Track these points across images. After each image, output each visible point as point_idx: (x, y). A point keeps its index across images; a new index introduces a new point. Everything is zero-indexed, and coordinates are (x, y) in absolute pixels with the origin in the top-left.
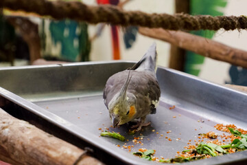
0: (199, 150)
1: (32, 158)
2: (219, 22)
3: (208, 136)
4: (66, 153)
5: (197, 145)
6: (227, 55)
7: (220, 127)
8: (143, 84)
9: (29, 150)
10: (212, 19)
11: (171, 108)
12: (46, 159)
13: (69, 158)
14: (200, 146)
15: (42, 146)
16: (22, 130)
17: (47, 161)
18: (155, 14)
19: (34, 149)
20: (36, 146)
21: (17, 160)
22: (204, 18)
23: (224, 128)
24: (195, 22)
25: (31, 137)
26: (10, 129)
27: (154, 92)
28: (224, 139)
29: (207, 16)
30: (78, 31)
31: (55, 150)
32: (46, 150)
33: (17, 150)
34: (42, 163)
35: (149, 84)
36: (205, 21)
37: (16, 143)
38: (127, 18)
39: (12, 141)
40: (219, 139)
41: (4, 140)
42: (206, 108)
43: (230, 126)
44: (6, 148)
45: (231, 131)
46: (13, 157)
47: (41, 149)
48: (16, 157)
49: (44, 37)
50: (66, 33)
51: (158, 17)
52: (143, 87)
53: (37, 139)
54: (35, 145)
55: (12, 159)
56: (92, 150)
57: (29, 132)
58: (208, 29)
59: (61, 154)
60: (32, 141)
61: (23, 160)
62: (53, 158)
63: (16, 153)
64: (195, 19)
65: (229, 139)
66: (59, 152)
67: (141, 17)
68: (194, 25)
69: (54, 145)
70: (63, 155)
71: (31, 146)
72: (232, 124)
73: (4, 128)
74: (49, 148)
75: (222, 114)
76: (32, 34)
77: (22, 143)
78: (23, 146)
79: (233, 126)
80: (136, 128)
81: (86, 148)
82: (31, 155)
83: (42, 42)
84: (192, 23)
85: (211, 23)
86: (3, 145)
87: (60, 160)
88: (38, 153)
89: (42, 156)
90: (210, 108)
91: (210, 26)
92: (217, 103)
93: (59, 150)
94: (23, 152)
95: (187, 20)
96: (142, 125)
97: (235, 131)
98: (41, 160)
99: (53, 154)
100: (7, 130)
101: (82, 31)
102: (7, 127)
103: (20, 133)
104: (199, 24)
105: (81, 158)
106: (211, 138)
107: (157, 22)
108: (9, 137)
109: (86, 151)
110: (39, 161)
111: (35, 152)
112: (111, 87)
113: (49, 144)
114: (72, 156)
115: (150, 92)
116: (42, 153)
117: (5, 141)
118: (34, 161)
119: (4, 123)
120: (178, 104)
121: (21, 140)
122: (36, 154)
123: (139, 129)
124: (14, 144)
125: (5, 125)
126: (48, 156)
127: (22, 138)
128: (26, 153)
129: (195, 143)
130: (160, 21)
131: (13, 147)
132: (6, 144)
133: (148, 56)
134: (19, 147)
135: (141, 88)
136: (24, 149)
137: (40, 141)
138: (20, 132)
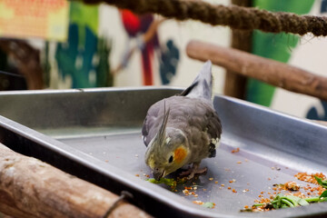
0: (275, 203)
1: (47, 205)
2: (306, 22)
3: (287, 188)
4: (95, 199)
5: (271, 198)
6: (309, 84)
7: (302, 177)
8: (200, 115)
9: (43, 195)
10: (297, 18)
11: (234, 151)
12: (67, 207)
13: (100, 205)
14: (277, 198)
15: (61, 189)
16: (33, 169)
17: (69, 209)
18: (221, 6)
19: (50, 194)
20: (53, 190)
21: (26, 210)
22: (286, 16)
23: (308, 178)
24: (274, 21)
25: (46, 178)
26: (16, 167)
27: (214, 127)
28: (309, 191)
29: (291, 14)
30: (95, 60)
31: (79, 195)
32: (68, 195)
33: (27, 195)
34: (62, 212)
35: (207, 115)
36: (288, 20)
37: (25, 185)
38: (185, 8)
39: (18, 183)
40: (303, 192)
41: (8, 182)
42: (283, 151)
43: (317, 175)
44: (11, 193)
45: (319, 181)
46: (20, 206)
47: (60, 193)
48: (25, 205)
49: (47, 68)
50: (79, 63)
51: (226, 10)
52: (200, 119)
53: (55, 180)
54: (51, 188)
55: (18, 209)
56: (130, 195)
57: (42, 172)
58: (292, 32)
59: (88, 200)
60: (47, 182)
61: (34, 210)
62: (77, 206)
63: (25, 200)
64: (274, 17)
65: (317, 192)
66: (85, 198)
67: (203, 8)
68: (273, 25)
69: (78, 188)
70: (91, 201)
71: (46, 190)
72: (319, 173)
73: (7, 166)
74: (71, 193)
75: (305, 158)
76: (32, 63)
77: (33, 186)
78: (35, 190)
79: (322, 176)
80: (187, 176)
81: (123, 192)
82: (46, 201)
83: (44, 75)
84: (271, 22)
85: (297, 24)
86: (6, 190)
87: (87, 207)
88: (56, 199)
89: (61, 202)
90: (289, 151)
91: (295, 27)
92: (300, 144)
93: (85, 195)
94: (35, 198)
95: (265, 18)
96: (195, 172)
97: (324, 181)
98: (60, 209)
99: (78, 200)
100: (12, 169)
101: (101, 60)
102: (11, 165)
103: (30, 173)
104: (280, 24)
105: (115, 206)
106: (292, 190)
107: (224, 17)
108: (15, 178)
109: (122, 196)
110: (57, 209)
111: (52, 197)
112: (155, 119)
113: (71, 187)
114: (104, 203)
115: (209, 126)
116: (61, 199)
117: (10, 184)
118: (50, 210)
119: (7, 160)
120: (244, 145)
121: (32, 182)
122: (53, 200)
123: (192, 176)
124: (22, 188)
125: (9, 162)
126: (70, 202)
127: (34, 178)
128: (39, 199)
129: (269, 196)
130: (228, 16)
131: (20, 191)
132: (10, 187)
133: (201, 79)
134: (29, 191)
135: (198, 121)
136: (37, 194)
137: (59, 183)
138: (30, 171)
